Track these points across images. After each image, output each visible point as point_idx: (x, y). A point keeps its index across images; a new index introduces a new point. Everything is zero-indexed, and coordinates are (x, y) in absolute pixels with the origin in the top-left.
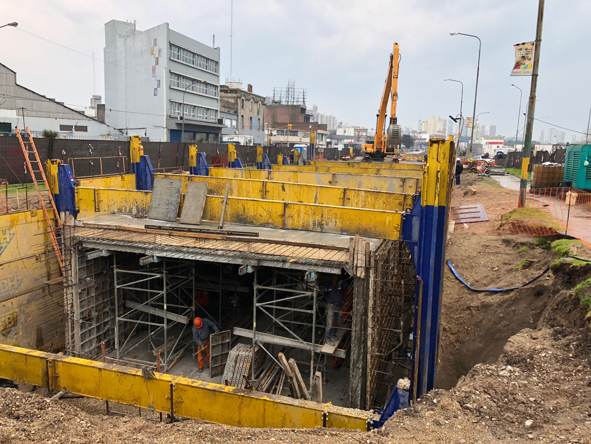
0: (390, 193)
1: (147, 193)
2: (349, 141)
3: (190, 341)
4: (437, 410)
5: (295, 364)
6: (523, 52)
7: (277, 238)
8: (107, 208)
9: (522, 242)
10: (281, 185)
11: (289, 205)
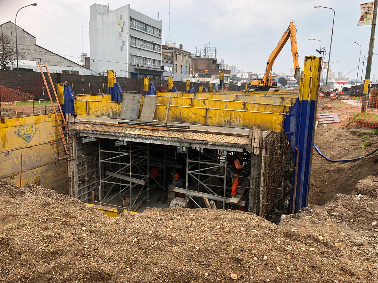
0: (275, 105)
1: (119, 103)
2: (244, 81)
3: (146, 197)
4: (313, 215)
5: (214, 204)
6: (366, 10)
7: (202, 130)
8: (94, 113)
9: (364, 132)
10: (203, 100)
11: (209, 110)
